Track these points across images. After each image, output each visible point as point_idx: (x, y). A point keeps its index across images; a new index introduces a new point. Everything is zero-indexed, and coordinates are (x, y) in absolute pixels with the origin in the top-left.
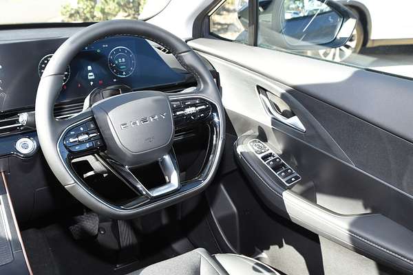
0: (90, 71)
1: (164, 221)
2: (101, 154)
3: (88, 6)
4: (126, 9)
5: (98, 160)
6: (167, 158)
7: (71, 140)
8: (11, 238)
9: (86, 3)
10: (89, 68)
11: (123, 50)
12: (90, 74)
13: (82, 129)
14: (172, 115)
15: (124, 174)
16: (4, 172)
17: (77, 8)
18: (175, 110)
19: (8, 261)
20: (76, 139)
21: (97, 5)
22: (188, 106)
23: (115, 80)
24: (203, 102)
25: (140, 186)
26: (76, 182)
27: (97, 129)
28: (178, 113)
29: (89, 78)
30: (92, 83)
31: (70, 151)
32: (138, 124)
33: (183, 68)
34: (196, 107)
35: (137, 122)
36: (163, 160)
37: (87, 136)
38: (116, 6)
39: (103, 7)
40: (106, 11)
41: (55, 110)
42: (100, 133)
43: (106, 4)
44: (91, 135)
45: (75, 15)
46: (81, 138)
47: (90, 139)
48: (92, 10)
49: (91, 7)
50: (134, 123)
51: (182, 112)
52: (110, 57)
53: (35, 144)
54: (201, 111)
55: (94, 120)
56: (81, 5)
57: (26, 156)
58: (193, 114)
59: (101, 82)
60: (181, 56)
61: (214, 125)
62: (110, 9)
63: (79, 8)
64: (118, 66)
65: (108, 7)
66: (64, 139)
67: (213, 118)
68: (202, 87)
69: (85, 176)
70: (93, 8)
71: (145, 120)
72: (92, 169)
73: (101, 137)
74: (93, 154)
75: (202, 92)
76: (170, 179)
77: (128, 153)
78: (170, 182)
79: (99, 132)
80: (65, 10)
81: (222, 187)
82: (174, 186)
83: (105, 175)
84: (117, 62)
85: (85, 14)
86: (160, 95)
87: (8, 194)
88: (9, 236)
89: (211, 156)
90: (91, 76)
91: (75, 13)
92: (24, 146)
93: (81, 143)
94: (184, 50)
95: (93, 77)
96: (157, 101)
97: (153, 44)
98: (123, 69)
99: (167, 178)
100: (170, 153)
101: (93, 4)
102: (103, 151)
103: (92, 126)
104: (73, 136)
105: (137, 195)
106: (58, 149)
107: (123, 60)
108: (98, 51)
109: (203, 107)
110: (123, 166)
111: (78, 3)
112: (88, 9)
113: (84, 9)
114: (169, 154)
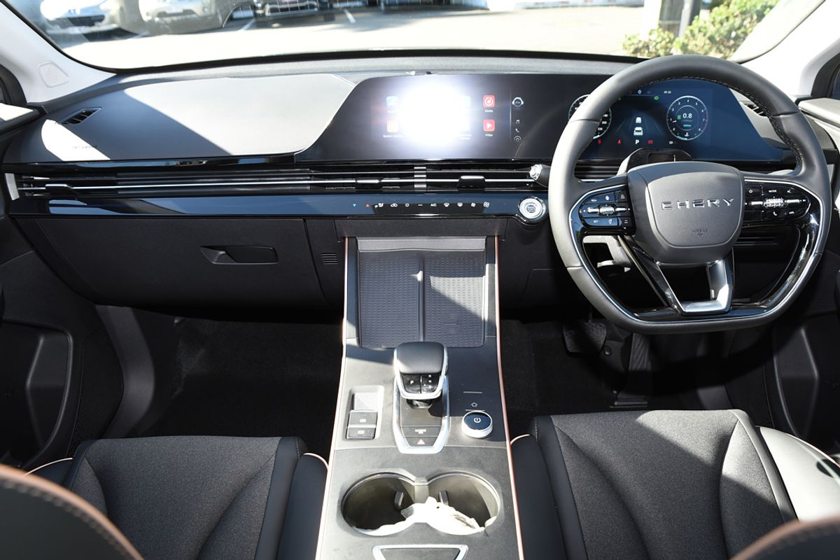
0: (638, 125)
1: (701, 351)
2: (627, 238)
3: (663, 39)
4: (722, 48)
5: (620, 245)
6: (720, 264)
7: (590, 210)
8: (486, 318)
9: (662, 34)
10: (639, 120)
11: (692, 101)
12: (637, 129)
13: (607, 198)
14: (742, 203)
15: (651, 273)
16: (498, 236)
17: (647, 40)
18: (749, 198)
19: (477, 345)
20: (597, 210)
21: (677, 39)
22: (771, 196)
23: (671, 143)
24: (798, 193)
25: (670, 293)
26: (583, 266)
27: (629, 202)
28: (753, 203)
29: (636, 134)
30: (637, 141)
31: (585, 224)
32: (688, 207)
33: (777, 139)
34: (785, 199)
35: (687, 203)
36: (715, 266)
37: (611, 209)
38: (708, 42)
39: (686, 41)
40: (690, 48)
41: (576, 169)
42: (631, 209)
43: (692, 38)
44: (618, 209)
45: (642, 51)
46: (603, 210)
47: (616, 213)
48: (669, 45)
49: (668, 40)
50: (683, 205)
51: (761, 203)
52: (671, 108)
53: (544, 208)
54: (792, 206)
55: (626, 190)
56: (654, 37)
57: (530, 222)
58: (777, 209)
59: (651, 142)
60: (780, 119)
61: (807, 229)
62: (696, 45)
63: (650, 40)
64: (680, 123)
65: (694, 42)
66: (581, 206)
67: (809, 220)
68: (803, 169)
69: (599, 265)
70: (671, 42)
71: (698, 203)
72: (610, 258)
73: (631, 215)
74: (615, 235)
75: (800, 178)
76: (716, 294)
77: (664, 245)
78: (715, 299)
79: (631, 207)
80: (630, 42)
81: (803, 333)
82: (720, 305)
83: (626, 269)
84: (679, 117)
85: (657, 50)
86: (731, 172)
87: (496, 265)
88: (485, 315)
89: (791, 277)
90: (638, 131)
91: (643, 47)
92: (530, 209)
93: (602, 216)
94: (787, 110)
95: (641, 134)
96: (725, 179)
97: (742, 99)
98: (688, 128)
99: (713, 292)
100: (727, 258)
101: (672, 36)
102: (629, 234)
103: (623, 197)
104: (593, 205)
105: (663, 305)
106: (570, 220)
107: (690, 115)
108: (656, 98)
109: (797, 201)
110: (653, 261)
111: (650, 34)
112: (664, 43)
113: (657, 43)
114: (724, 259)
